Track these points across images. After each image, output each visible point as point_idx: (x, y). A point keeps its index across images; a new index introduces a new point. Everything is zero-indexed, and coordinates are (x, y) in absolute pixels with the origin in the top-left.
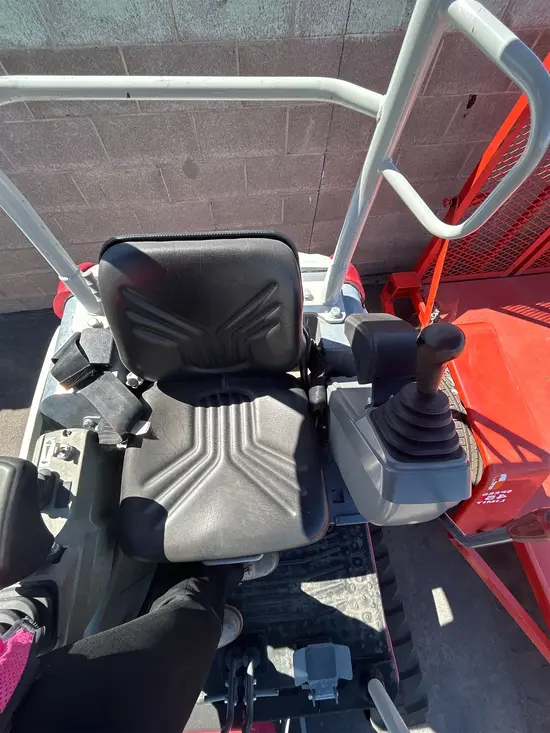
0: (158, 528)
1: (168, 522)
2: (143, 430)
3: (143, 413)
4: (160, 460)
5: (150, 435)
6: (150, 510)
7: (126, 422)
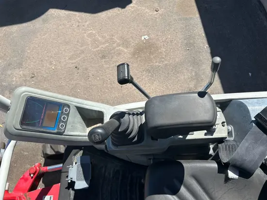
0: (166, 190)
1: (169, 196)
2: (231, 175)
3: (245, 173)
4: (210, 187)
5: (227, 179)
6: (176, 182)
7: (238, 163)
